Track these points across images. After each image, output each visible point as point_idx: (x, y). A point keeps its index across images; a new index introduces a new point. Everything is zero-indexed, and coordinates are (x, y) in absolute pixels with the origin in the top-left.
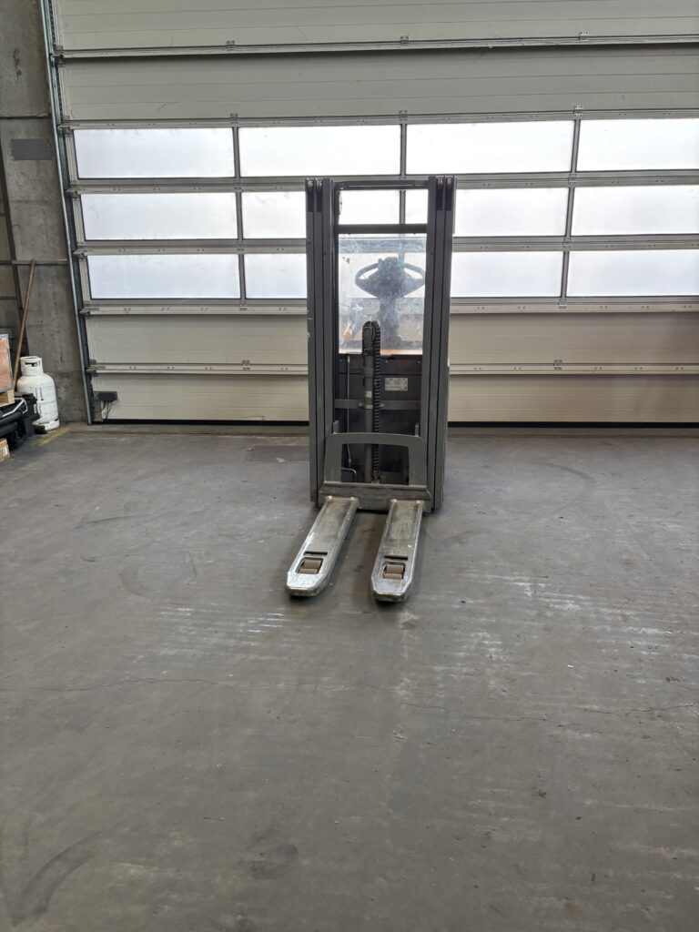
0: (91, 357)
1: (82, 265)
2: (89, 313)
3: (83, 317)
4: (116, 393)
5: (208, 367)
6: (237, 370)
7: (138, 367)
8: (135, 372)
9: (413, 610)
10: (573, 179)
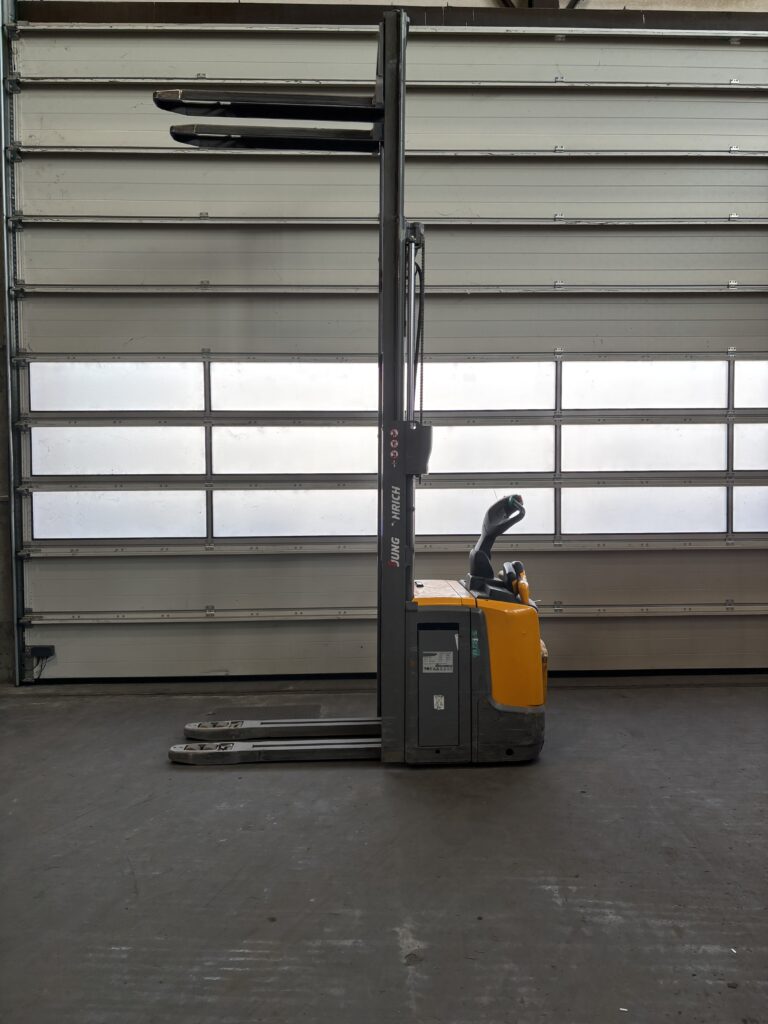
0: (27, 606)
1: (25, 501)
2: (28, 555)
3: (21, 560)
4: (53, 647)
5: (165, 615)
6: (200, 617)
7: (82, 616)
8: (78, 622)
9: (418, 935)
10: (558, 417)
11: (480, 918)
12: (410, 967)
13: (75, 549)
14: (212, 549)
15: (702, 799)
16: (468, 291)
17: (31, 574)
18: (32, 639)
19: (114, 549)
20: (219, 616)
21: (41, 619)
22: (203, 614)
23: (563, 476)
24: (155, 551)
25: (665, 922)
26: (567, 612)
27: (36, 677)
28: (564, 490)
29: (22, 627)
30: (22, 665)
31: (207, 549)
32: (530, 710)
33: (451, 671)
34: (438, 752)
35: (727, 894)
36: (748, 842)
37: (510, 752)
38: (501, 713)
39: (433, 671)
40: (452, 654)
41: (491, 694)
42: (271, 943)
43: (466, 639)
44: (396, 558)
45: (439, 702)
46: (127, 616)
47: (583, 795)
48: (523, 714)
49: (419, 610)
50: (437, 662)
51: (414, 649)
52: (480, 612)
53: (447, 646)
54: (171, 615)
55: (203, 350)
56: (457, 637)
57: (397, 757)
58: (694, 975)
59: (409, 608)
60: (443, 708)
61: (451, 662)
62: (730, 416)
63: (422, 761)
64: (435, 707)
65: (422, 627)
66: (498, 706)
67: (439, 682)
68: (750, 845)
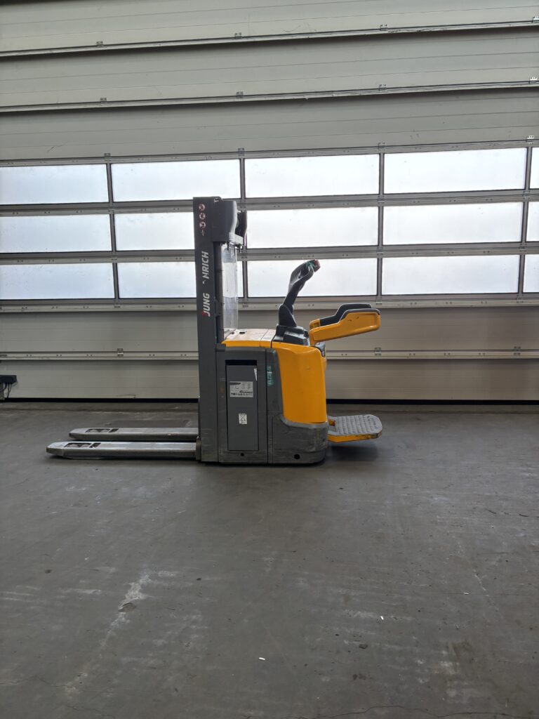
4: (15, 376)
5: (89, 355)
6: (113, 356)
7: (33, 355)
8: (32, 359)
9: (145, 589)
10: (381, 200)
11: (199, 579)
12: (122, 613)
13: (24, 307)
14: (119, 307)
15: (432, 497)
16: (307, 97)
18: (2, 371)
19: (51, 307)
20: (127, 356)
21: (6, 356)
22: (116, 355)
23: (384, 248)
24: (79, 308)
25: (341, 591)
26: (385, 355)
27: (6, 396)
28: (384, 260)
31: (115, 307)
32: (314, 426)
33: (251, 396)
34: (242, 455)
35: (406, 571)
36: (449, 532)
37: (297, 457)
38: (289, 427)
39: (237, 396)
40: (252, 383)
41: (282, 413)
42: (36, 589)
43: (263, 372)
44: (207, 310)
45: (243, 419)
46: (63, 355)
47: (341, 491)
48: (307, 429)
49: (227, 349)
50: (242, 389)
51: (223, 379)
52: (274, 352)
53: (249, 378)
54: (94, 355)
55: (105, 154)
56: (255, 370)
57: (212, 458)
58: (337, 635)
59: (219, 348)
60: (246, 423)
61: (251, 389)
62: (527, 195)
63: (230, 461)
64: (240, 422)
65: (229, 362)
66: (286, 422)
67: (242, 404)
68: (448, 534)
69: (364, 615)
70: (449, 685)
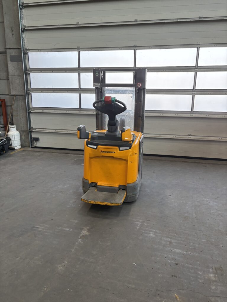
0: (32, 126)
1: (30, 96)
2: (31, 111)
3: (29, 113)
4: (39, 138)
5: (68, 131)
7: (46, 130)
9: (88, 230)
10: (196, 69)
12: (80, 239)
13: (43, 110)
14: (81, 112)
17: (32, 117)
18: (34, 136)
21: (35, 130)
23: (196, 91)
24: (65, 112)
26: (193, 138)
27: (35, 146)
28: (196, 96)
29: (31, 132)
30: (31, 142)
31: (79, 112)
42: (47, 226)
46: (58, 131)
54: (70, 131)
55: (78, 47)
69: (177, 251)
70: (212, 284)
